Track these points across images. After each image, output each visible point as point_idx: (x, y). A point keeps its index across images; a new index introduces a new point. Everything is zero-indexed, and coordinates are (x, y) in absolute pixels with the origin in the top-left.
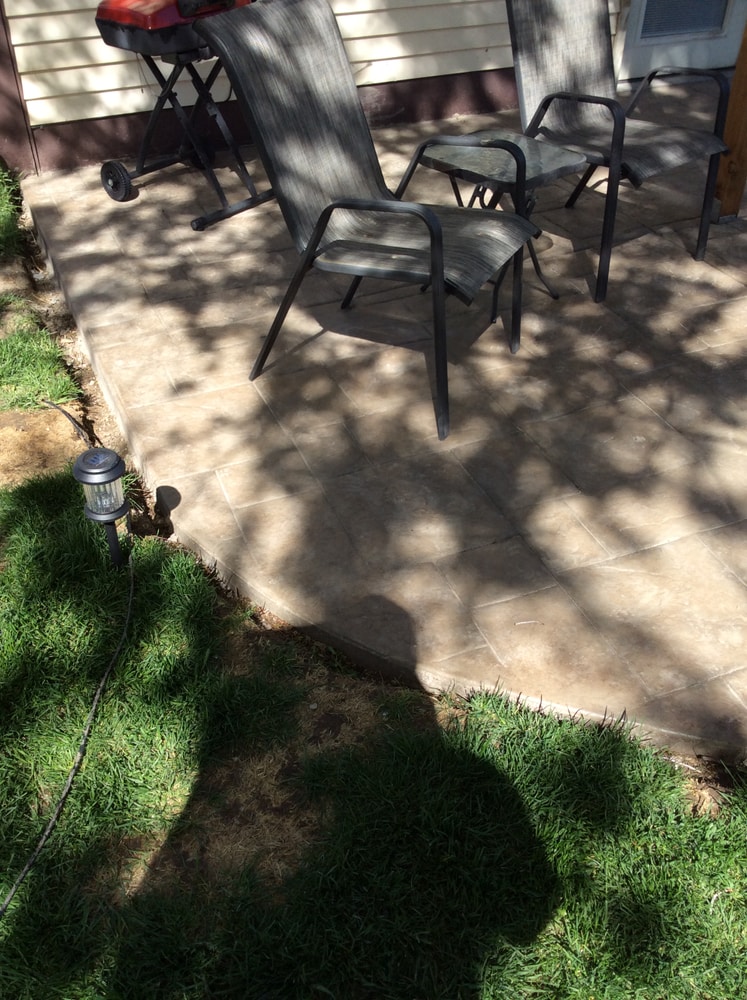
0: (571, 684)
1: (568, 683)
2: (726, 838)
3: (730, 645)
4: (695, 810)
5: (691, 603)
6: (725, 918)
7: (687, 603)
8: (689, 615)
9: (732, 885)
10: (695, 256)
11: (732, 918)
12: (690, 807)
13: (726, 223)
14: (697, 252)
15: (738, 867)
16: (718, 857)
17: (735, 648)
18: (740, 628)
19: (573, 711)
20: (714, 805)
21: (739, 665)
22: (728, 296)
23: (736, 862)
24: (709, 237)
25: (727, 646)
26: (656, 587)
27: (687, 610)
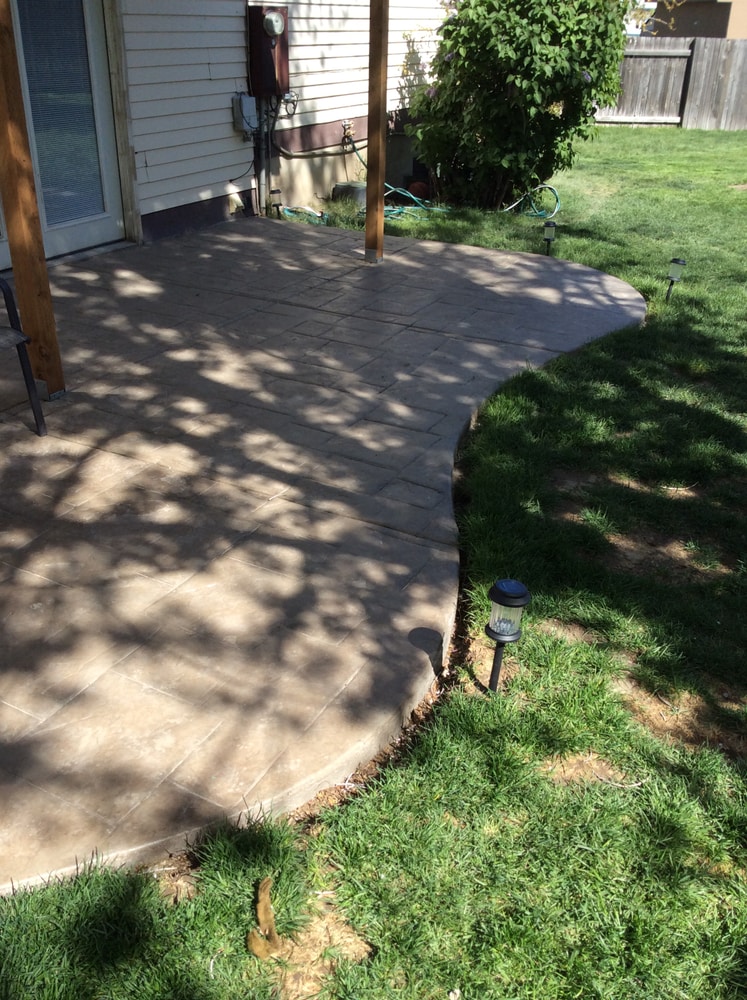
0: (37, 853)
1: (33, 854)
2: (206, 909)
3: (166, 749)
4: (176, 901)
5: (123, 729)
6: (225, 974)
7: (120, 731)
8: (124, 740)
9: (222, 944)
10: (39, 433)
11: (230, 972)
12: (171, 901)
13: (58, 398)
14: (38, 429)
15: (222, 927)
16: (203, 927)
17: (170, 749)
18: (170, 731)
19: (46, 877)
20: (191, 888)
21: (178, 761)
22: (82, 459)
23: (219, 923)
24: (44, 414)
25: (164, 751)
26: (90, 729)
27: (122, 737)
